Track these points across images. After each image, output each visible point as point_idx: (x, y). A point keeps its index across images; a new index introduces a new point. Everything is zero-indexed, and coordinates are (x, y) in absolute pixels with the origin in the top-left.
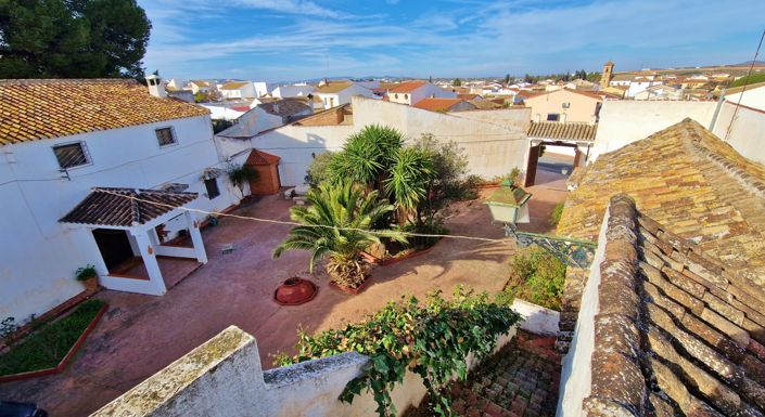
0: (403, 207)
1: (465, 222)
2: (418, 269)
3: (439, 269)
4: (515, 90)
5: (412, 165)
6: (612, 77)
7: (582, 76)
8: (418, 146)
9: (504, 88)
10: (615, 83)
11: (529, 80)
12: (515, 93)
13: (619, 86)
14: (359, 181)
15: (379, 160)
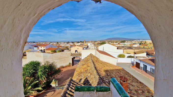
0: (41, 80)
1: (59, 78)
3: (53, 92)
4: (70, 44)
5: (43, 70)
6: (85, 42)
7: (81, 42)
8: (45, 64)
9: (68, 44)
10: (86, 43)
11: (72, 42)
12: (70, 45)
13: (87, 44)
14: (28, 76)
15: (34, 70)
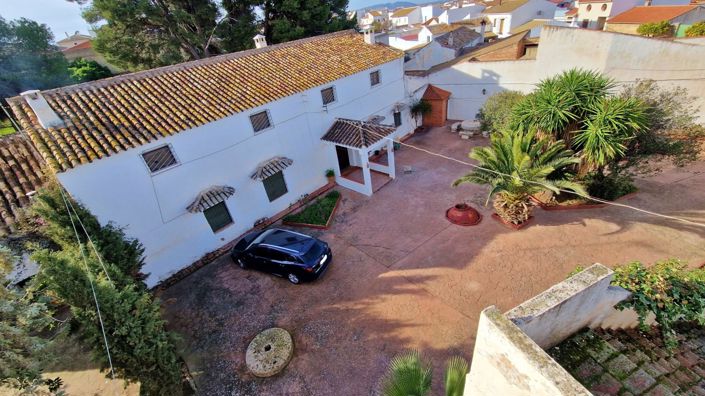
2: (587, 221)
5: (616, 119)
15: (573, 110)
